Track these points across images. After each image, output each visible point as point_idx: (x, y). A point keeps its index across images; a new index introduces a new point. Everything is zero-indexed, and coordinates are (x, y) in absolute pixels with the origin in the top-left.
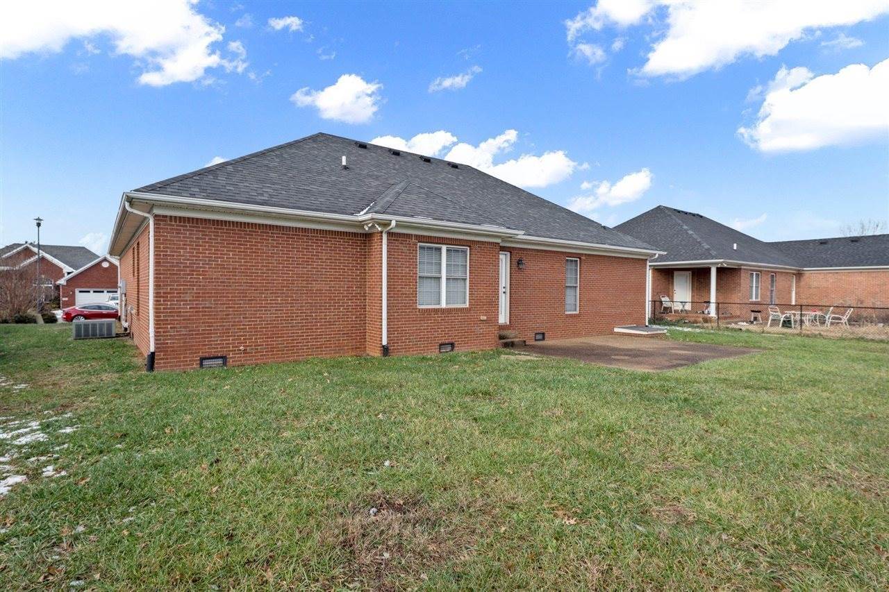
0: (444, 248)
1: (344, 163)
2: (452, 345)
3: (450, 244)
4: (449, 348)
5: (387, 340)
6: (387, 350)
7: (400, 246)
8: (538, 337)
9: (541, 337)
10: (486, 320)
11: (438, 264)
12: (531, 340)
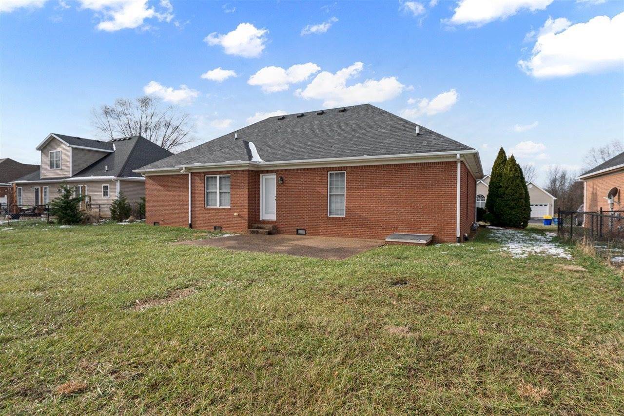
0: (218, 177)
2: (221, 228)
3: (220, 174)
4: (219, 229)
5: (191, 221)
6: (191, 226)
7: (197, 178)
8: (300, 232)
9: (303, 232)
10: (238, 215)
11: (216, 185)
12: (291, 233)
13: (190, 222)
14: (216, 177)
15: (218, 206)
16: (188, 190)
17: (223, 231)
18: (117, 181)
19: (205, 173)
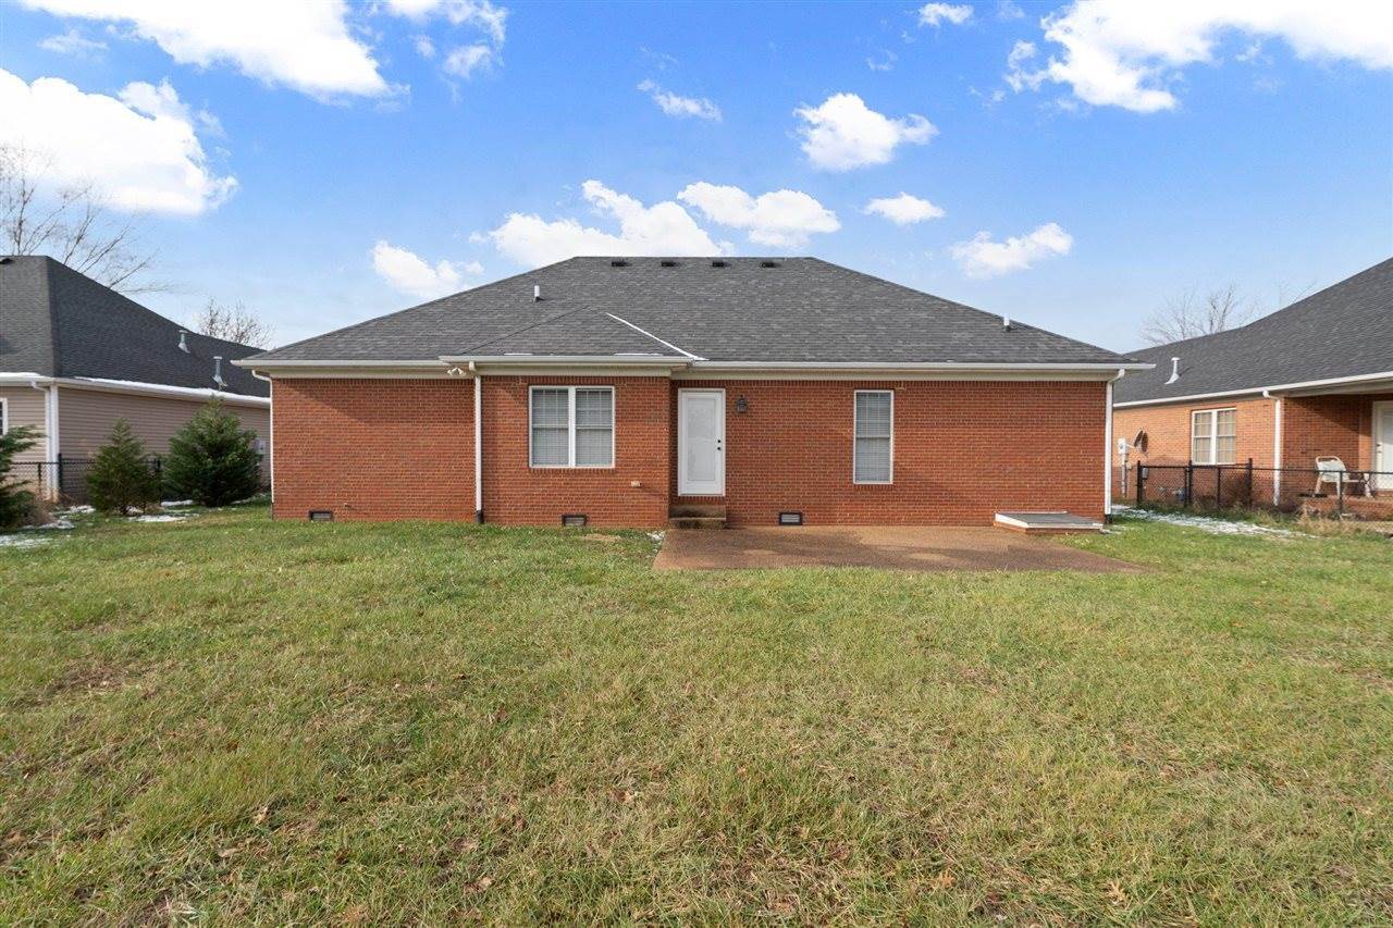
0: (572, 390)
1: (537, 294)
2: (586, 519)
3: (580, 384)
4: (580, 522)
5: (483, 506)
6: (482, 517)
7: (501, 392)
8: (786, 519)
9: (796, 519)
10: (642, 487)
11: (567, 411)
12: (769, 522)
13: (479, 508)
14: (566, 392)
15: (572, 465)
16: (473, 422)
17: (590, 526)
18: (48, 388)
19: (531, 380)
